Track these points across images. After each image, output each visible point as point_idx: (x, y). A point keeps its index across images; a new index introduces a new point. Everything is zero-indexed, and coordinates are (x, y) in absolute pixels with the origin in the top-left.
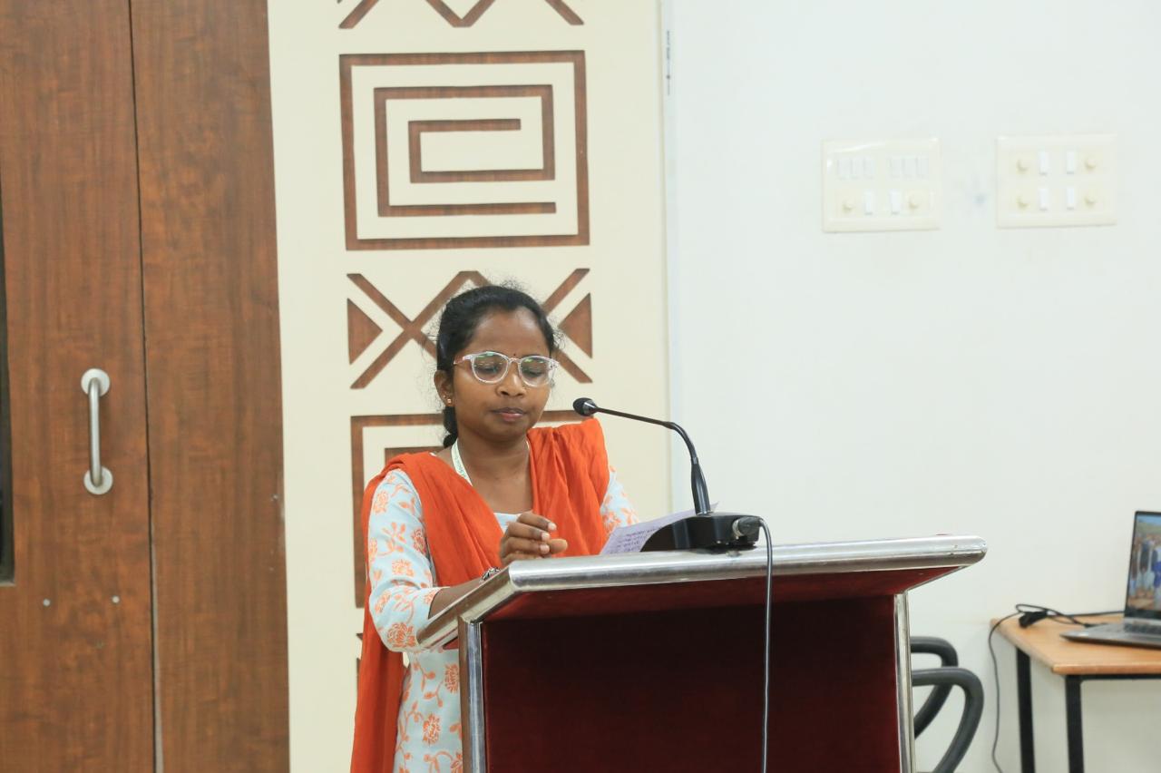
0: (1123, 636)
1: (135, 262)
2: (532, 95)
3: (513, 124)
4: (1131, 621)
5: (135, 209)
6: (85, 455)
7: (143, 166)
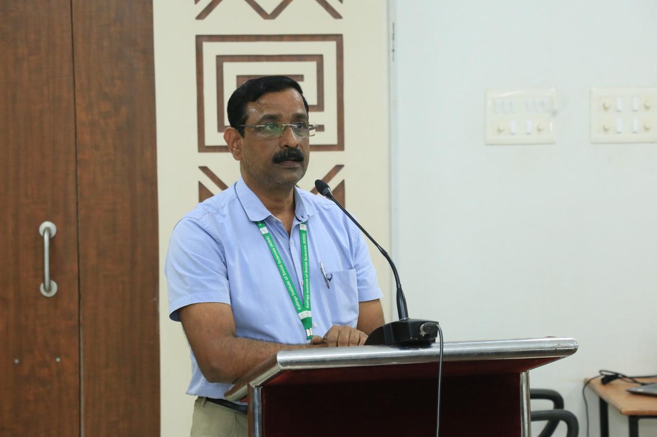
1: (72, 158)
2: (311, 60)
3: (299, 78)
5: (73, 126)
6: (41, 273)
7: (77, 100)
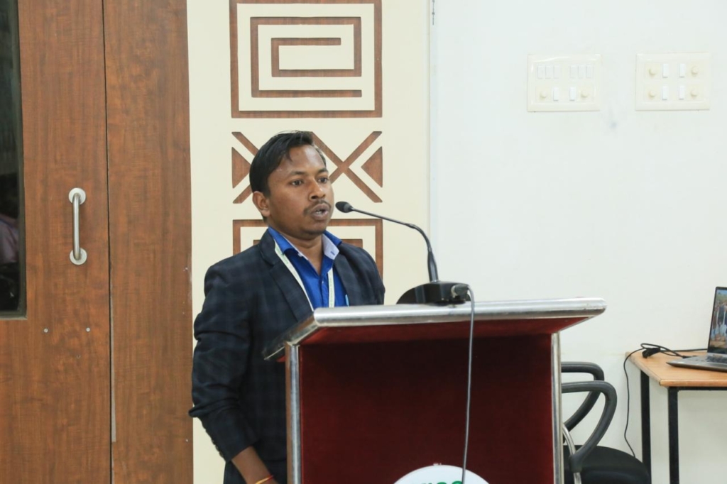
0: (706, 364)
1: (103, 123)
2: (348, 23)
3: (336, 41)
4: (711, 355)
5: (103, 89)
6: (71, 240)
7: (108, 63)
